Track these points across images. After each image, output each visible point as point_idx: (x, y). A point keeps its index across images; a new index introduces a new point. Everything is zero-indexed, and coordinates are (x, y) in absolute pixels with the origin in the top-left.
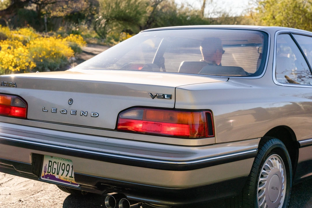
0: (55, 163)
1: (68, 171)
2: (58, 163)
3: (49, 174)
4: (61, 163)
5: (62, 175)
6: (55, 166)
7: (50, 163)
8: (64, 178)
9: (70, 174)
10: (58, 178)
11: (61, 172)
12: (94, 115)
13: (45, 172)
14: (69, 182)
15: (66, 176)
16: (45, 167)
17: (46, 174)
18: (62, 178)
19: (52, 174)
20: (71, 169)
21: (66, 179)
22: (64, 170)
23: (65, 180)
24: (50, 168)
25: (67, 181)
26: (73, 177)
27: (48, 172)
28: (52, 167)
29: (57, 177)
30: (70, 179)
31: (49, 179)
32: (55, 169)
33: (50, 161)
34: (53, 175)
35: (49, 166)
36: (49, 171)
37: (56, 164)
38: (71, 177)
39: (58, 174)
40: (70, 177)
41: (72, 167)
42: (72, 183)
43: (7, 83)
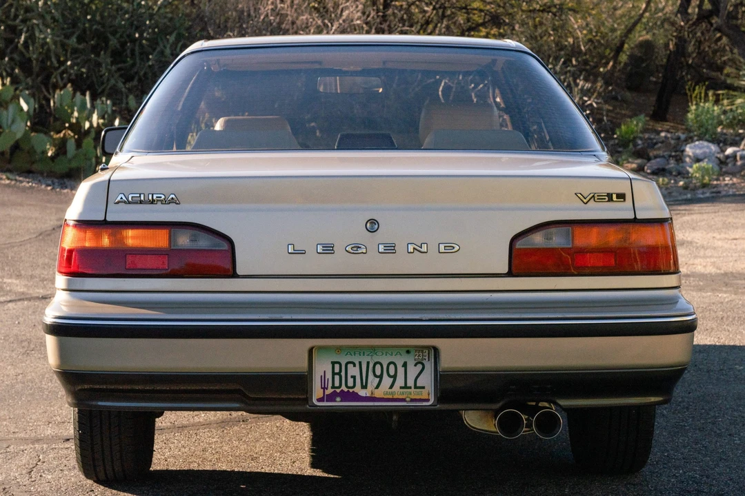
0: (350, 366)
1: (395, 377)
2: (360, 363)
3: (338, 391)
4: (368, 363)
5: (377, 387)
6: (353, 371)
7: (337, 366)
8: (387, 393)
9: (400, 382)
10: (368, 395)
11: (373, 381)
12: (446, 248)
13: (324, 388)
14: (404, 400)
15: (391, 387)
16: (323, 378)
17: (329, 391)
18: (379, 393)
19: (346, 390)
20: (401, 370)
21: (392, 393)
22: (381, 377)
23: (391, 397)
24: (337, 377)
25: (395, 397)
26: (410, 388)
27: (333, 387)
28: (343, 374)
29: (362, 393)
30: (402, 394)
31: (341, 401)
32: (354, 377)
33: (333, 363)
34: (351, 390)
35: (334, 374)
36: (337, 384)
37: (355, 366)
38: (406, 387)
39: (364, 387)
40: (401, 388)
41: (405, 365)
42: (412, 400)
43: (140, 196)
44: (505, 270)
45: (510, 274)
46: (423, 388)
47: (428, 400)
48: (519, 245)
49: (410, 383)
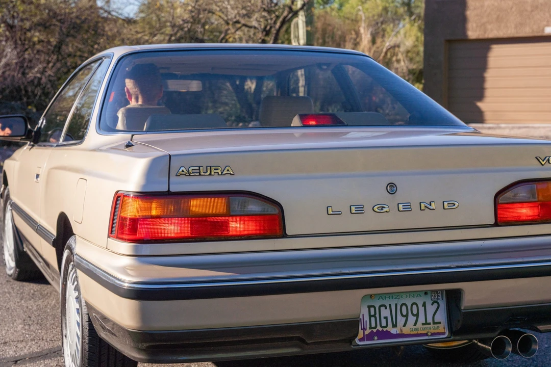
0: (382, 309)
1: (417, 315)
2: (390, 305)
3: (375, 330)
4: (396, 305)
5: (405, 325)
6: (385, 313)
7: (372, 310)
8: (412, 330)
9: (422, 319)
10: (398, 332)
11: (401, 320)
12: (449, 205)
13: (364, 330)
14: (426, 335)
15: (415, 324)
16: (363, 320)
17: (368, 332)
18: (406, 330)
19: (380, 329)
20: (421, 309)
21: (417, 330)
22: (406, 316)
23: (415, 332)
24: (373, 319)
25: (419, 332)
26: (430, 324)
27: (371, 328)
28: (377, 316)
29: (394, 331)
30: (424, 329)
31: (378, 339)
32: (386, 318)
33: (369, 307)
34: (385, 329)
35: (370, 316)
36: (373, 325)
37: (386, 308)
38: (426, 323)
39: (395, 326)
40: (423, 324)
41: (424, 305)
42: (433, 334)
43: (199, 169)
44: (492, 221)
45: (496, 224)
46: (439, 323)
47: (444, 333)
48: (501, 199)
49: (430, 320)
